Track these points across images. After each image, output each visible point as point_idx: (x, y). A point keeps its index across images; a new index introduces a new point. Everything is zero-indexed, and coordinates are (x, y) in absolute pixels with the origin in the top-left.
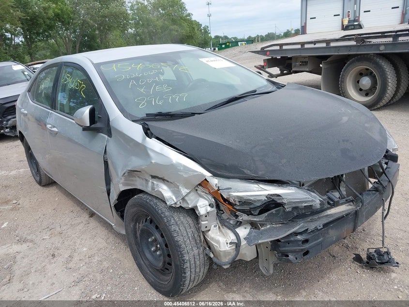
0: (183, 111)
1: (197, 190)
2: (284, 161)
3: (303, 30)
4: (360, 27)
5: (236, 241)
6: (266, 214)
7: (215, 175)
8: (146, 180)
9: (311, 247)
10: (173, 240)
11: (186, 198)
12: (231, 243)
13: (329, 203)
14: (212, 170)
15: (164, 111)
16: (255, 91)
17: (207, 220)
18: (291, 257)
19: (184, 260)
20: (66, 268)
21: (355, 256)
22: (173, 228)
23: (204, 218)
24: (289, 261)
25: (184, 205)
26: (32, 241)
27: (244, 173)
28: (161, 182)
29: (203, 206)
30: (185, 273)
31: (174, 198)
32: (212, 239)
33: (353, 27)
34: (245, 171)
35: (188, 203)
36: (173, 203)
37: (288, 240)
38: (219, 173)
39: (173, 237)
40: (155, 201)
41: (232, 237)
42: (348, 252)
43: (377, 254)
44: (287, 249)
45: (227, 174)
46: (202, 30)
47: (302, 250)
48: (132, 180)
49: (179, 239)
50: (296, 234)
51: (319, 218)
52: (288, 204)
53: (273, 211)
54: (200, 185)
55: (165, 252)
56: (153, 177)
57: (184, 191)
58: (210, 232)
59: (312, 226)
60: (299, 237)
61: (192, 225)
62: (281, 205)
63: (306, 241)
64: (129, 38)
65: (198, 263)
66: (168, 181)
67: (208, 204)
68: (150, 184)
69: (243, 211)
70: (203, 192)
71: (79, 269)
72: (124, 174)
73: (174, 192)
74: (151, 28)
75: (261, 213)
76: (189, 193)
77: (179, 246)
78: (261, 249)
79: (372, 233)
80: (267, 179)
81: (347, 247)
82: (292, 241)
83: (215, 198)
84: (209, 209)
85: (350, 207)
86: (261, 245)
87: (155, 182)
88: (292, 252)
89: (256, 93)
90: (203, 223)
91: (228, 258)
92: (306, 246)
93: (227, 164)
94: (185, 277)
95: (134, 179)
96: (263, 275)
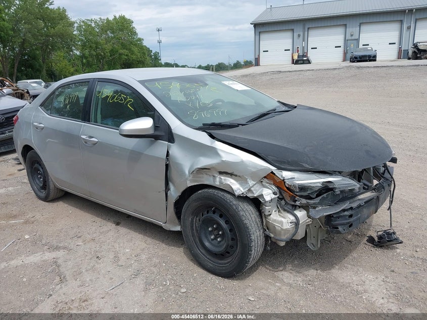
0: (231, 122)
1: (262, 182)
2: (330, 158)
3: (257, 63)
4: (309, 62)
5: (295, 221)
6: (320, 197)
7: (279, 168)
8: (214, 176)
9: (354, 221)
10: (243, 223)
11: (252, 189)
12: (291, 223)
13: (364, 188)
14: (277, 165)
15: (217, 121)
16: (275, 110)
17: (270, 206)
18: (340, 229)
19: (251, 240)
20: (118, 265)
21: (368, 238)
22: (241, 213)
23: (268, 204)
24: (339, 232)
25: (250, 195)
26: (65, 248)
27: (303, 166)
28: (228, 177)
29: (268, 194)
30: (251, 251)
31: (242, 189)
32: (275, 221)
33: (302, 62)
34: (304, 165)
35: (253, 193)
36: (241, 193)
37: (338, 216)
38: (283, 167)
39: (242, 221)
40: (222, 193)
41: (292, 218)
42: (359, 238)
43: (386, 234)
44: (337, 222)
45: (289, 168)
46: (152, 56)
47: (348, 223)
48: (200, 177)
49: (246, 222)
50: (344, 210)
51: (353, 201)
52: (338, 189)
53: (325, 195)
54: (265, 177)
55: (230, 236)
56: (221, 173)
57: (251, 183)
58: (271, 216)
59: (354, 205)
60: (346, 213)
61: (254, 212)
62: (332, 189)
63: (351, 216)
64: (74, 60)
65: (259, 242)
66: (236, 176)
67: (271, 192)
68: (218, 179)
69: (301, 196)
70: (268, 183)
71: (131, 265)
72: (193, 172)
73: (241, 184)
74: (99, 51)
75: (318, 196)
76: (255, 184)
77: (247, 228)
78: (310, 229)
79: (373, 224)
80: (322, 170)
81: (358, 235)
82: (341, 216)
83: (278, 187)
84: (274, 196)
85: (373, 194)
86: (310, 226)
87: (222, 177)
88: (341, 225)
89: (276, 111)
90: (267, 208)
91: (286, 236)
92: (351, 220)
93: (289, 160)
94: (251, 254)
95: (201, 176)
96: (313, 252)
